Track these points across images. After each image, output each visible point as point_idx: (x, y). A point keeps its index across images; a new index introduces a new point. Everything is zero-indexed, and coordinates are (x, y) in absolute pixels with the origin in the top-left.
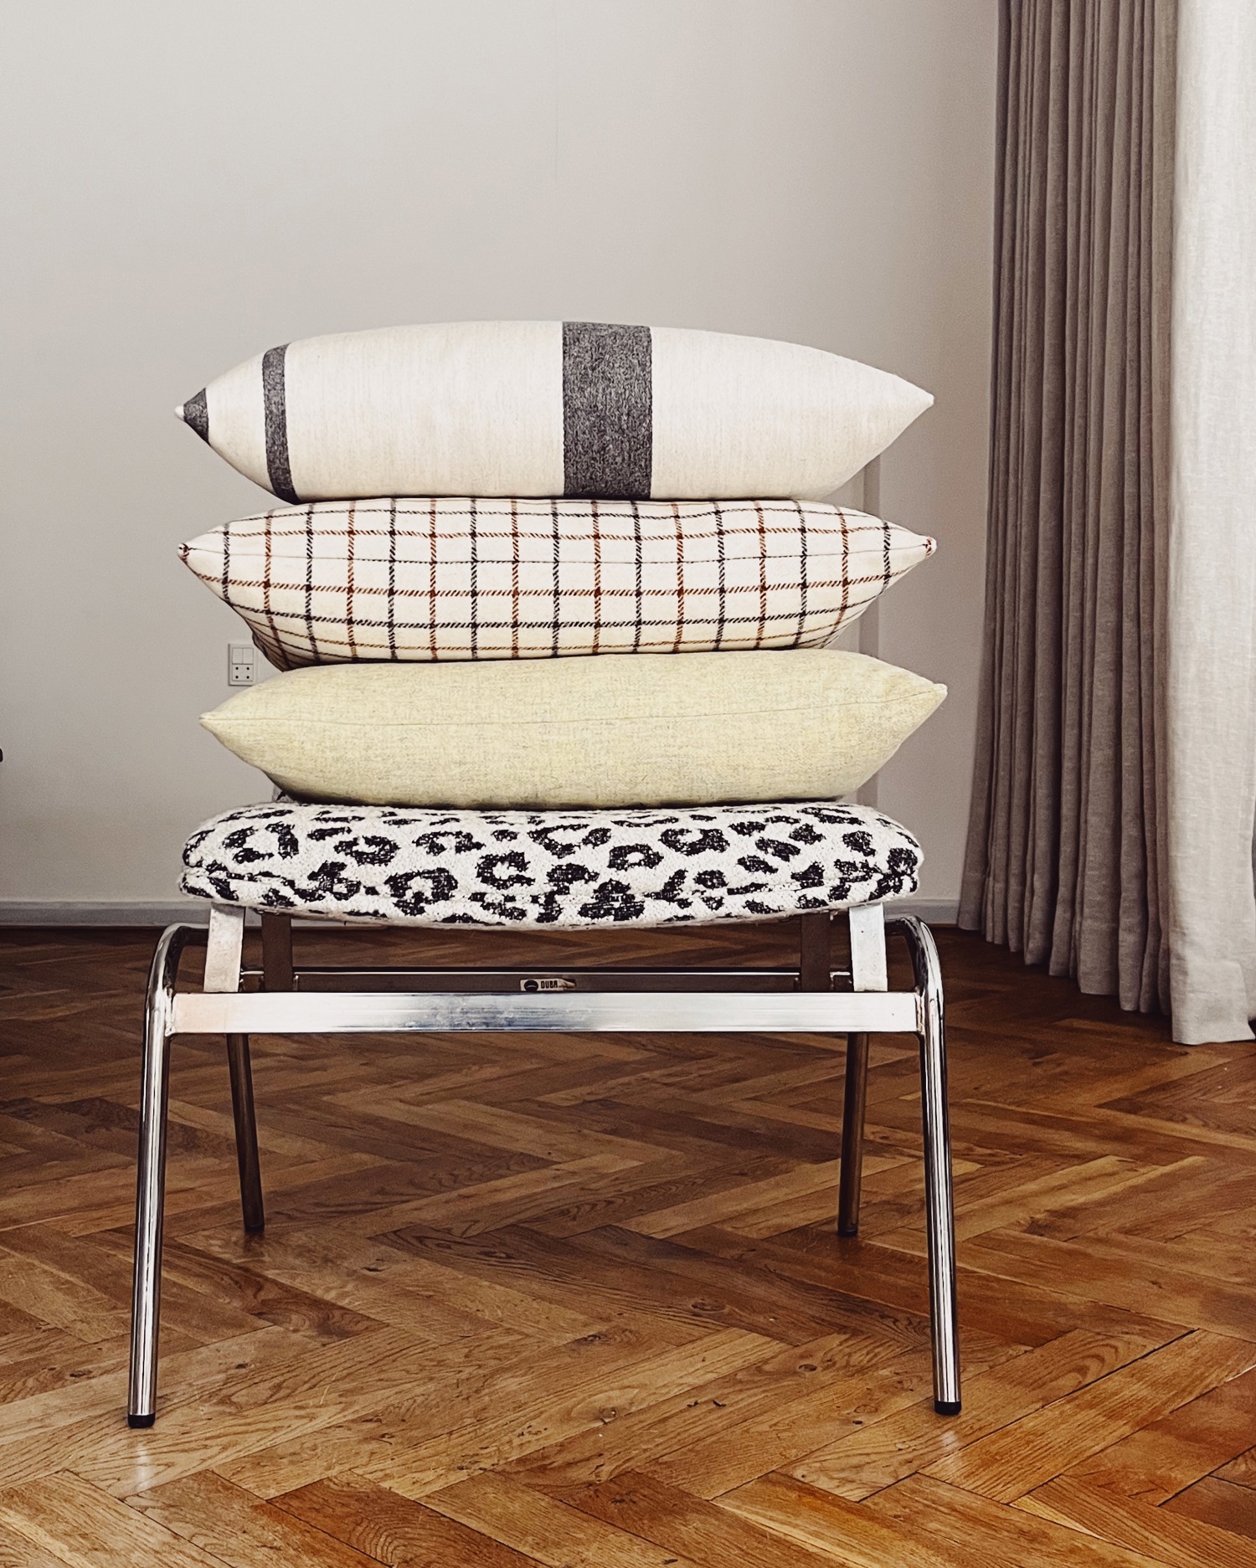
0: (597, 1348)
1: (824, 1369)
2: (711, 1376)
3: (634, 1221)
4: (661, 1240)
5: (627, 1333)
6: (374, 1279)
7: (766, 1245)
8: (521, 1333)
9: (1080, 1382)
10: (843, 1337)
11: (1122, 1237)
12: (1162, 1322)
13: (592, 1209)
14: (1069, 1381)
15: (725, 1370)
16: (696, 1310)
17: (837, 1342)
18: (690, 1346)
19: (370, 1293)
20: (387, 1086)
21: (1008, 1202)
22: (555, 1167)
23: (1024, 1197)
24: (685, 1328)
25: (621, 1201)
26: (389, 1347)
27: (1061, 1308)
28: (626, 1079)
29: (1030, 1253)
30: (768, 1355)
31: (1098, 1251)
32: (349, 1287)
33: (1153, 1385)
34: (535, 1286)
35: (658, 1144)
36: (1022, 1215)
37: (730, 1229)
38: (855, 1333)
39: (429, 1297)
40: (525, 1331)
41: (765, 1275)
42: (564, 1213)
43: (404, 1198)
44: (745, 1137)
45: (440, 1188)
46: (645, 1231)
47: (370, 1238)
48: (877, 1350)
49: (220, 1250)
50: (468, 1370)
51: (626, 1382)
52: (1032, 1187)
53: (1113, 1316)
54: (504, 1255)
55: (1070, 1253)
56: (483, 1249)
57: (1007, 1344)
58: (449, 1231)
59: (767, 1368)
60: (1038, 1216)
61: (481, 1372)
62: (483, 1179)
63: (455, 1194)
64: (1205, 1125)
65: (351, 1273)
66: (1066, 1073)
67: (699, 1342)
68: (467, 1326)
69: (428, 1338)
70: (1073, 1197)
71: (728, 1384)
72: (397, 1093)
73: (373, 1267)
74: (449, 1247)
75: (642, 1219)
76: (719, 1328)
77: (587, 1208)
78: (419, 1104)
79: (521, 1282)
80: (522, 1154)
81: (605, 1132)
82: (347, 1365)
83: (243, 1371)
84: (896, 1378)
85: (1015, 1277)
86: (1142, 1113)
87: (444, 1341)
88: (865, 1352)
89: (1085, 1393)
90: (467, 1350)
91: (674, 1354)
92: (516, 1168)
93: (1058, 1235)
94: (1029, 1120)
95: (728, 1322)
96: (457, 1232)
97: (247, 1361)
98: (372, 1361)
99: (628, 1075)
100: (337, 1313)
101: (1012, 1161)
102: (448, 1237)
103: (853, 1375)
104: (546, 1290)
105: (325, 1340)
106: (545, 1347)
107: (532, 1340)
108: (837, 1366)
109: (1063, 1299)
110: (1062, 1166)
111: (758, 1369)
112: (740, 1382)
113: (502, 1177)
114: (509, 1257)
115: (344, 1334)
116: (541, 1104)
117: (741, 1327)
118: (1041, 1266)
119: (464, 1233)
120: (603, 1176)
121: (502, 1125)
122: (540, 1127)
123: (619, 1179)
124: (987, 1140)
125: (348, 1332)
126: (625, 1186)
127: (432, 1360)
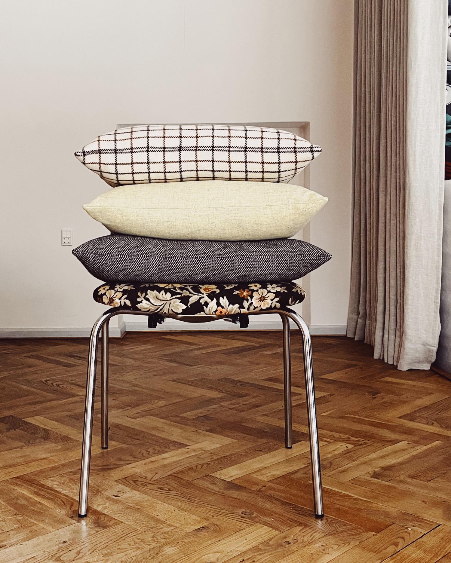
0: (204, 533)
1: (294, 543)
2: (248, 547)
3: (218, 472)
4: (228, 482)
5: (216, 526)
6: (117, 500)
7: (270, 484)
8: (174, 526)
9: (395, 550)
10: (301, 528)
11: (409, 480)
12: (428, 521)
13: (202, 467)
14: (391, 549)
15: (254, 544)
16: (243, 515)
17: (299, 530)
18: (241, 532)
19: (115, 507)
20: (122, 410)
21: (365, 463)
22: (187, 447)
23: (371, 460)
24: (239, 523)
25: (212, 463)
26: (123, 533)
27: (387, 514)
28: (214, 406)
29: (373, 487)
30: (271, 537)
31: (401, 487)
32: (107, 504)
33: (425, 551)
34: (179, 504)
35: (228, 436)
36: (370, 469)
37: (256, 476)
38: (306, 526)
39: (137, 509)
40: (176, 525)
41: (270, 498)
42: (191, 469)
43: (128, 462)
44: (261, 433)
45: (143, 458)
46: (223, 478)
47: (115, 481)
48: (314, 534)
49: (57, 487)
50: (153, 544)
51: (215, 550)
52: (373, 456)
53: (408, 518)
54: (167, 489)
55: (389, 487)
56: (160, 486)
57: (366, 531)
58: (146, 478)
59: (271, 543)
60: (376, 470)
61: (158, 545)
62: (159, 453)
63: (148, 460)
64: (441, 427)
65: (108, 498)
66: (386, 402)
67: (244, 531)
68: (153, 523)
69: (137, 528)
70: (391, 460)
71: (256, 551)
72: (126, 413)
73: (116, 495)
74: (146, 485)
75: (222, 472)
76: (252, 524)
77: (200, 467)
78: (135, 418)
79: (174, 502)
80: (174, 441)
81: (206, 431)
82: (106, 541)
83: (65, 544)
84: (323, 548)
85: (368, 499)
86: (417, 420)
87: (144, 530)
88: (310, 535)
89: (398, 555)
90: (153, 534)
91: (234, 537)
92: (172, 448)
93: (385, 479)
94: (372, 424)
95: (255, 521)
96: (149, 478)
97: (67, 540)
98: (115, 540)
99: (215, 404)
100: (102, 517)
101: (366, 443)
102: (145, 480)
103: (305, 547)
104: (184, 505)
105: (97, 529)
106: (183, 533)
107: (179, 529)
108: (299, 541)
109: (387, 510)
110: (385, 446)
111: (266, 543)
112: (260, 549)
113: (166, 452)
114: (170, 490)
115: (105, 527)
116: (182, 418)
117: (260, 523)
118: (378, 494)
119: (152, 479)
120: (206, 452)
121: (166, 428)
122: (181, 428)
123: (212, 453)
124: (355, 434)
125: (106, 526)
126: (215, 456)
127: (138, 539)
